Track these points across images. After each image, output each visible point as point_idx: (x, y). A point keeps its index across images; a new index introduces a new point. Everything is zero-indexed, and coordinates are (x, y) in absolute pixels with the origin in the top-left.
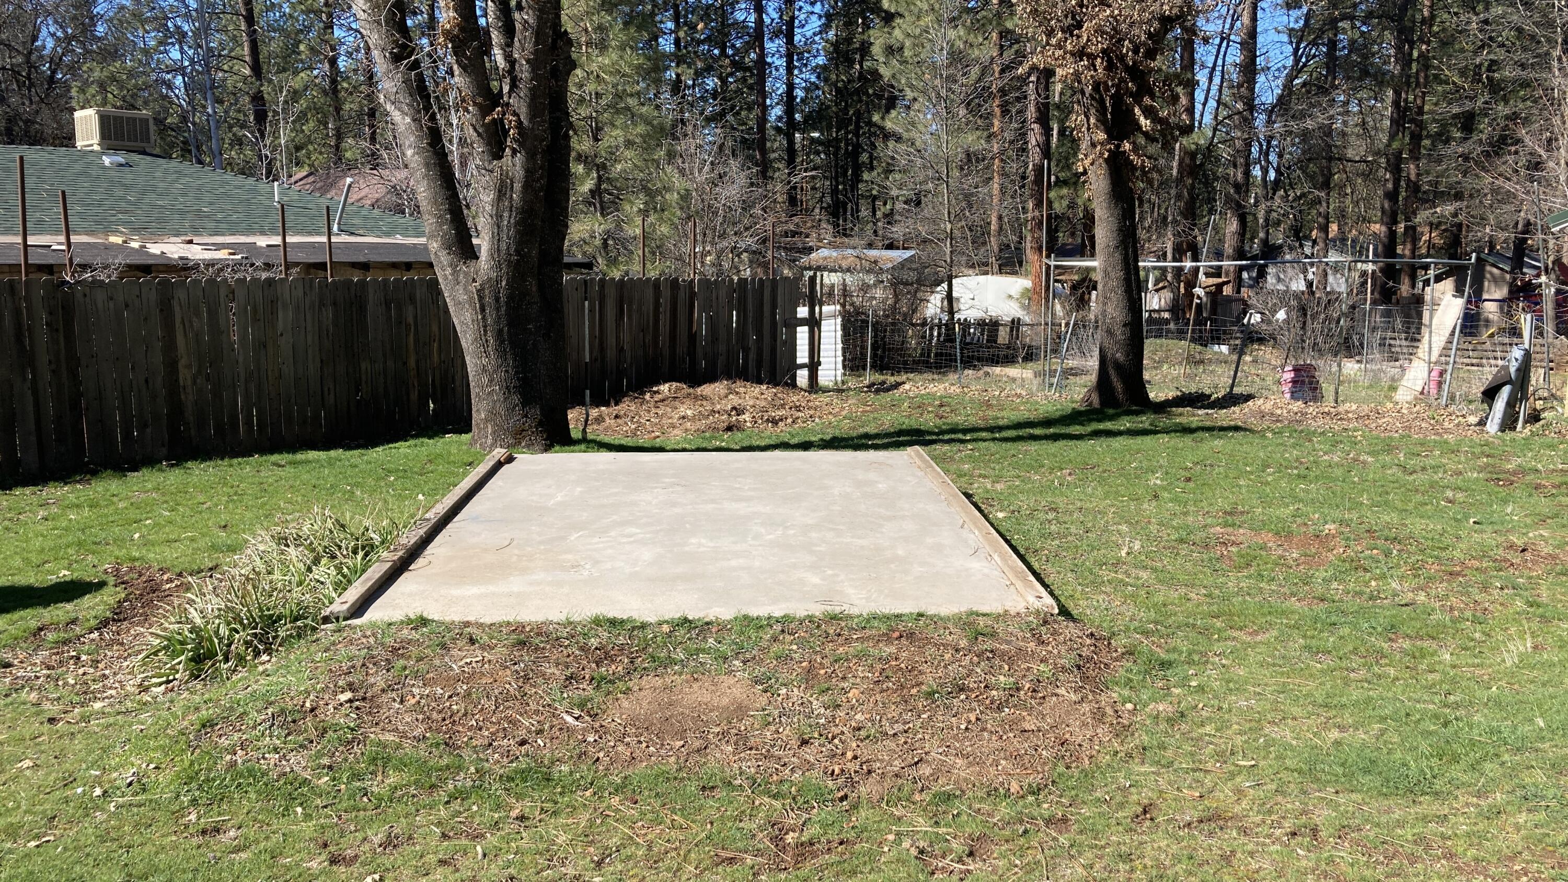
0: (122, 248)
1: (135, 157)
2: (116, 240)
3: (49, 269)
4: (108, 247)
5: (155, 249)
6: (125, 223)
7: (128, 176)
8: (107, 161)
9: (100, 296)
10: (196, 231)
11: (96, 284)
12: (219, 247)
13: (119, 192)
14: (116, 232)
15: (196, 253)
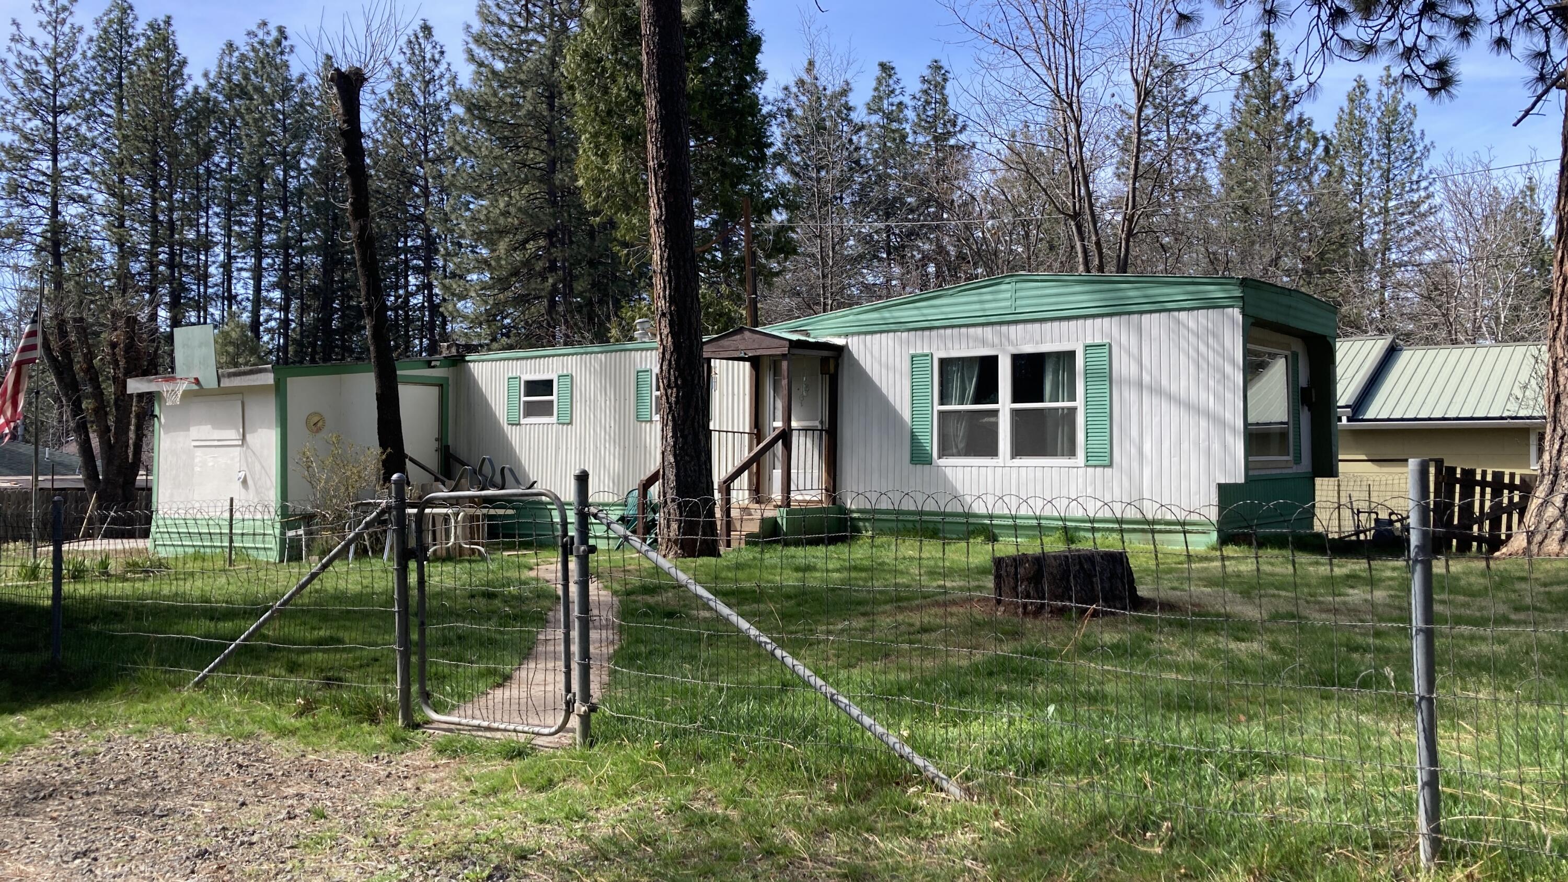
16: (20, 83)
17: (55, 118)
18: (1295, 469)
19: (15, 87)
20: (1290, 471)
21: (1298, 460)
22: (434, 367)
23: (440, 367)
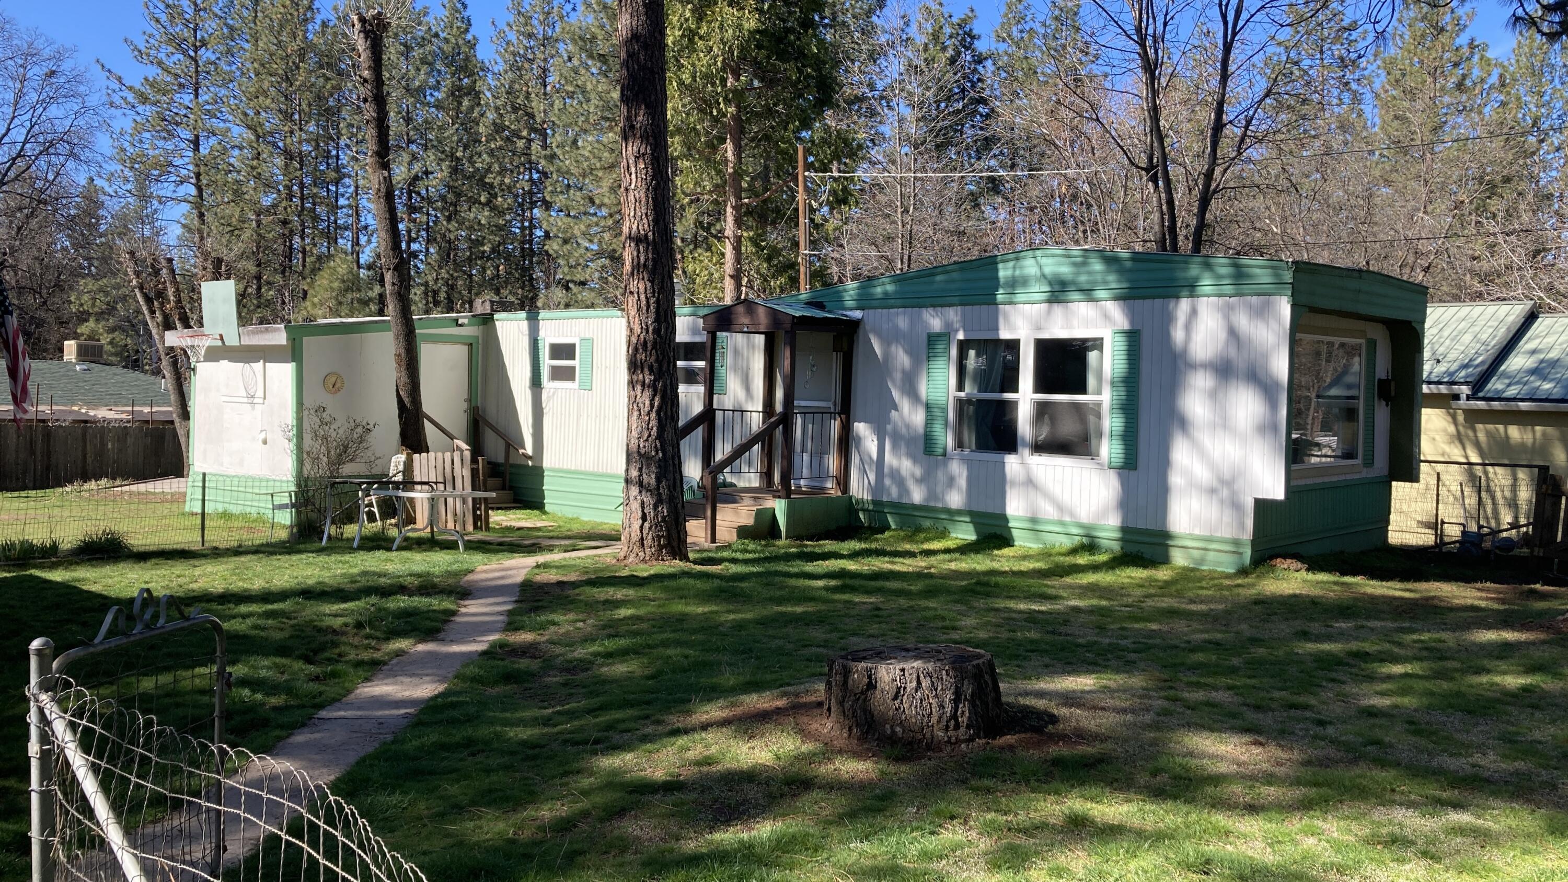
0: (78, 412)
1: (93, 365)
2: (75, 408)
3: (44, 421)
4: (71, 412)
5: (92, 413)
6: (80, 400)
7: (87, 376)
8: (78, 368)
9: (61, 431)
10: (116, 404)
11: (60, 426)
12: (123, 412)
13: (81, 385)
14: (77, 405)
15: (110, 415)
16: (164, 18)
17: (196, 52)
18: (1366, 474)
19: (158, 21)
20: (1356, 476)
21: (1369, 462)
22: (461, 325)
23: (468, 325)
